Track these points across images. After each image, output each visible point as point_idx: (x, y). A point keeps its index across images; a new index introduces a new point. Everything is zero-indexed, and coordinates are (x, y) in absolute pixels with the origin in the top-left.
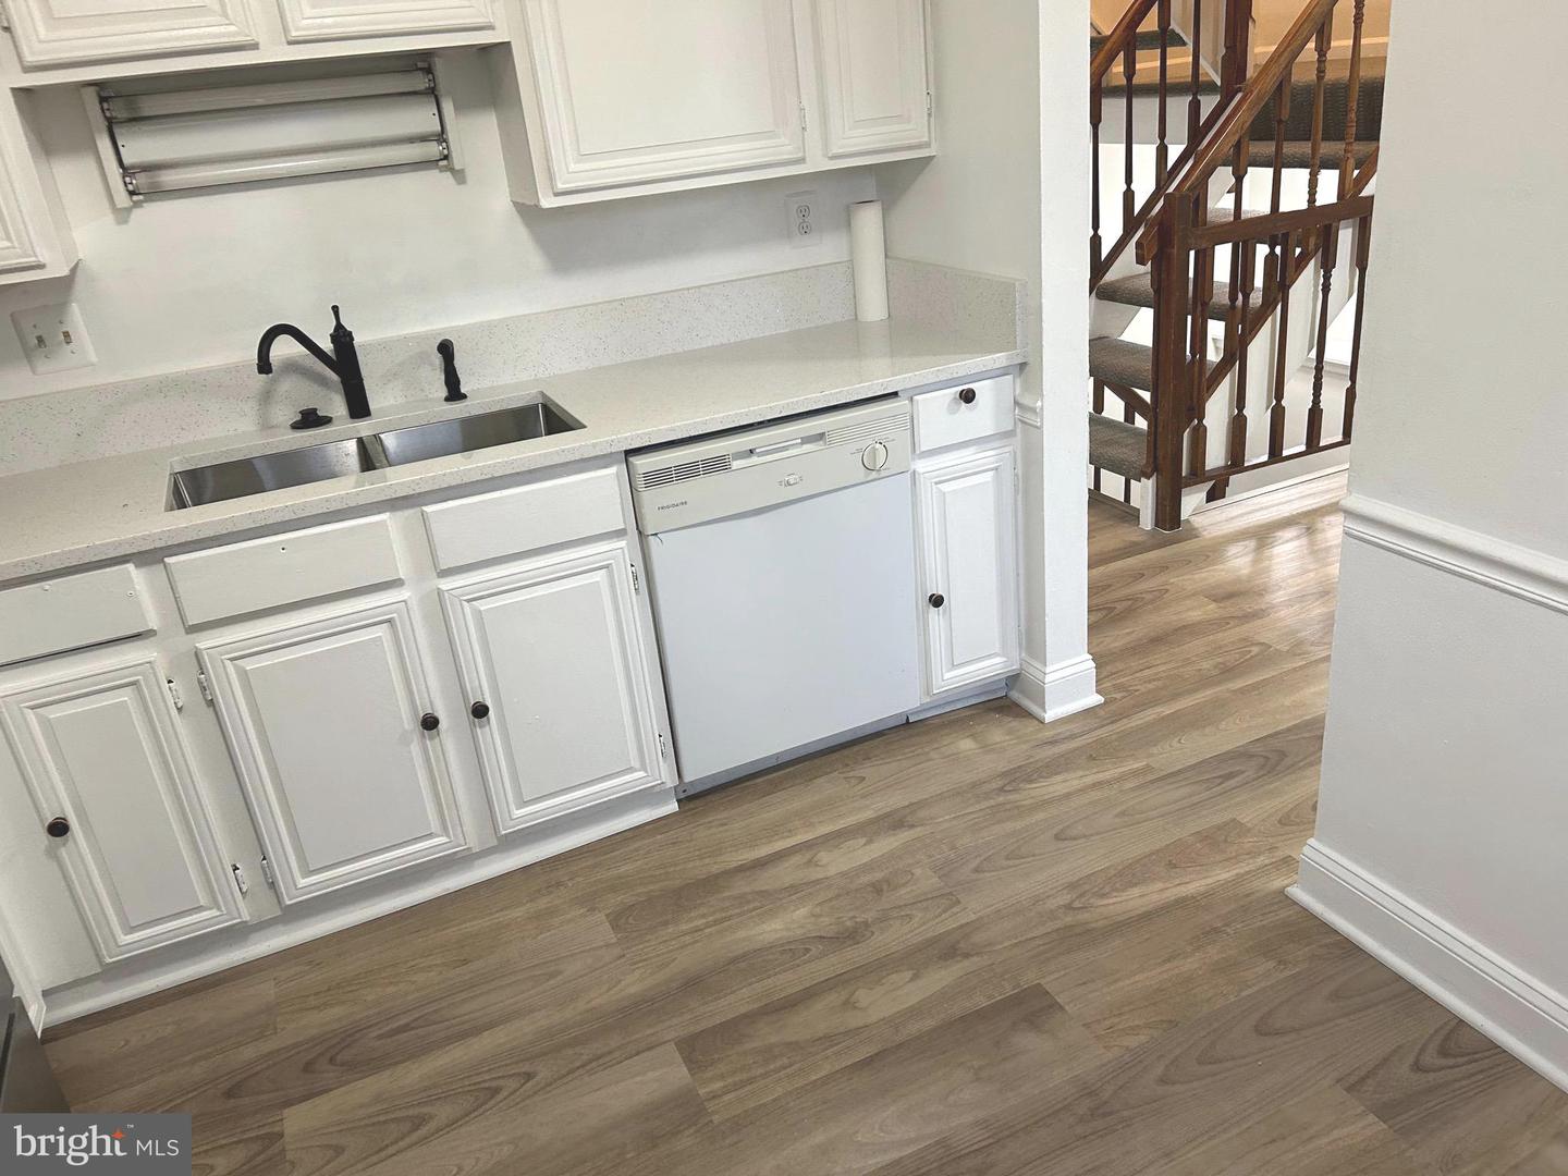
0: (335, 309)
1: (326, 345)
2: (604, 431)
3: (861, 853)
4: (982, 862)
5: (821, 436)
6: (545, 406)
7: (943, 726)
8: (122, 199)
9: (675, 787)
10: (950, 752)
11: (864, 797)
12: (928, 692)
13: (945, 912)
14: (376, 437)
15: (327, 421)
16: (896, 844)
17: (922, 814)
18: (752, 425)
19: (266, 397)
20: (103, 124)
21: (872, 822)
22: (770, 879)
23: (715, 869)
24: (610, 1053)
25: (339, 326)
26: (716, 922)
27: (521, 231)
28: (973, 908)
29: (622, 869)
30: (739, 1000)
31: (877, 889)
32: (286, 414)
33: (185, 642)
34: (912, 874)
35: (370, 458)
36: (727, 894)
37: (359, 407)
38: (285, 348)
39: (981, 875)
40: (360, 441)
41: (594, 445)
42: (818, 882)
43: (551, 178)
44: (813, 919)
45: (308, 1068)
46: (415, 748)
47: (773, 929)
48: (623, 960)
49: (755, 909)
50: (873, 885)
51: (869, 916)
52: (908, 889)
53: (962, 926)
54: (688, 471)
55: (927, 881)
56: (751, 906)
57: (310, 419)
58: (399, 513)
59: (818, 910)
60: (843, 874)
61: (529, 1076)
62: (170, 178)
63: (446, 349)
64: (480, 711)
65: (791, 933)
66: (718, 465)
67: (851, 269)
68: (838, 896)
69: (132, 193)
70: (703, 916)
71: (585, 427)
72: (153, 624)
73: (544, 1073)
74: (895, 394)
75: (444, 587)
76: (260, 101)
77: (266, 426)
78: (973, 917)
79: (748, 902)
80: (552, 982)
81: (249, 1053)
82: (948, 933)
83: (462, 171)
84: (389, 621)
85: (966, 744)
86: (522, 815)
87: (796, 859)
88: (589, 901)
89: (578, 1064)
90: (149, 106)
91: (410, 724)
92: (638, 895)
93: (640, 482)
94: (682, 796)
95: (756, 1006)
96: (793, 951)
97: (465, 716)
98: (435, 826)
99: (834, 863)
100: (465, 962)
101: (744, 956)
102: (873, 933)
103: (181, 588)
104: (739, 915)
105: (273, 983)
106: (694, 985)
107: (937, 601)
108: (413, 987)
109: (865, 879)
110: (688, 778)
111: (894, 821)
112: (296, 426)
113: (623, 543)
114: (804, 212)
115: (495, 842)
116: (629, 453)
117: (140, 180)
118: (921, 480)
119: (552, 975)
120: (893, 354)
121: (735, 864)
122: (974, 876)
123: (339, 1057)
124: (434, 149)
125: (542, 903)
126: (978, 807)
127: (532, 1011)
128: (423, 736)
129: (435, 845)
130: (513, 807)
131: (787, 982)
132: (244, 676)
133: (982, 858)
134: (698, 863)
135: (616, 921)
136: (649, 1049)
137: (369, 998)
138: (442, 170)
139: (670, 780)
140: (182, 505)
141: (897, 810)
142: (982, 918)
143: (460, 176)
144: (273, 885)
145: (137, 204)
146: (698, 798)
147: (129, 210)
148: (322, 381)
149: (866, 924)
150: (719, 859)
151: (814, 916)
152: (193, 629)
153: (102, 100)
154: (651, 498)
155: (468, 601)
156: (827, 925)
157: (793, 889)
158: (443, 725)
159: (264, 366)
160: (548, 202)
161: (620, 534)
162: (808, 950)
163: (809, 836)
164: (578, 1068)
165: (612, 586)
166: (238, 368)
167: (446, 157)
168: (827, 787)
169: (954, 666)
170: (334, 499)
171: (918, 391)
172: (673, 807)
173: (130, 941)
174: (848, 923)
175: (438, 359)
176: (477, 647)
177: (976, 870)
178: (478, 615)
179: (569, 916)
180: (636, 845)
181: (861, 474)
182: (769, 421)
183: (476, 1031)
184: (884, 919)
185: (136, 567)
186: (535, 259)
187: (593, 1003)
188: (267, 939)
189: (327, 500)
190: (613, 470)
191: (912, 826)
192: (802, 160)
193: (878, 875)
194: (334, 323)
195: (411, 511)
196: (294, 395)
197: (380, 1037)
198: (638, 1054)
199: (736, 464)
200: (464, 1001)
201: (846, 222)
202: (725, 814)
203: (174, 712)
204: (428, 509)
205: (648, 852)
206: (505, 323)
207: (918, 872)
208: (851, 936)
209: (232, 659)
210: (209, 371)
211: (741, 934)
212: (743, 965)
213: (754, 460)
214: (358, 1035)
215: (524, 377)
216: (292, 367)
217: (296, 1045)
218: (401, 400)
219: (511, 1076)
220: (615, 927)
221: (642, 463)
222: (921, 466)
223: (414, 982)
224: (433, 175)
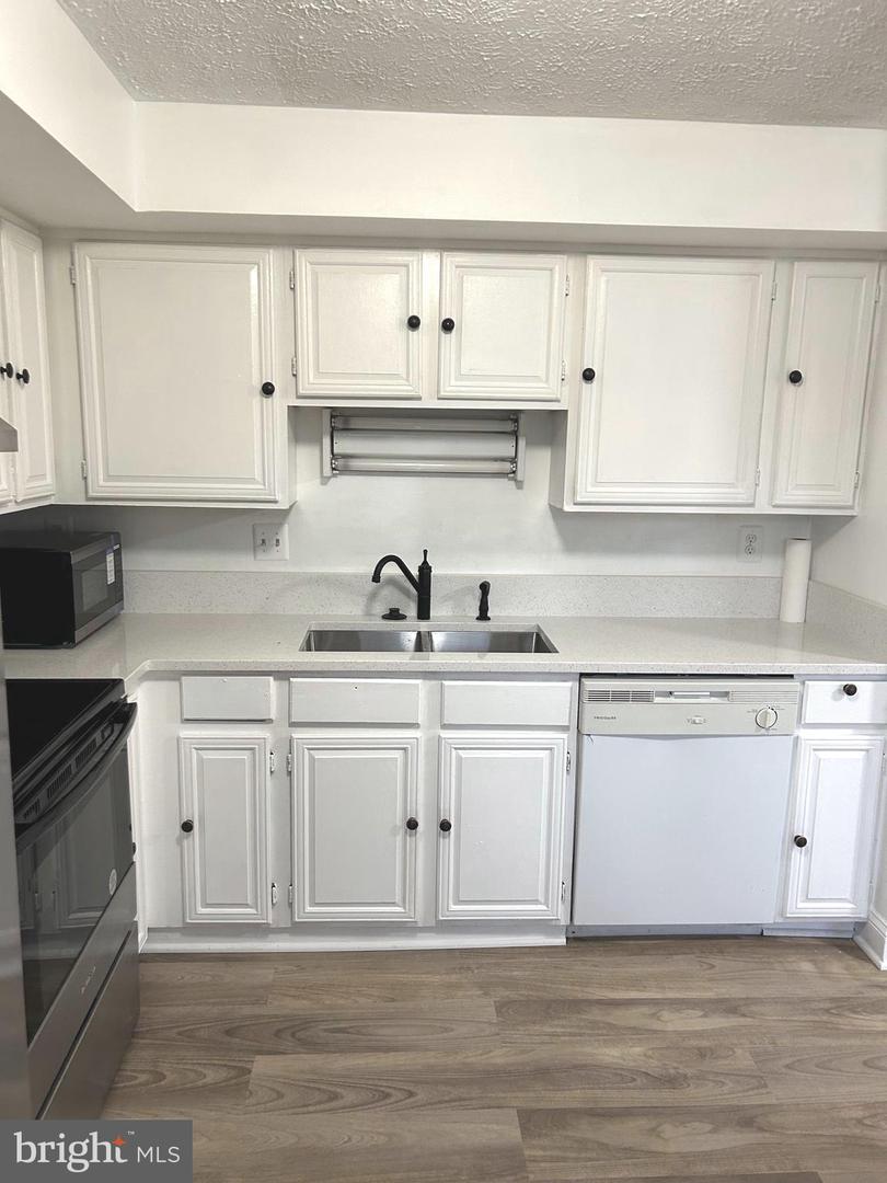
0: (425, 552)
1: (415, 572)
2: (569, 657)
3: (694, 1022)
4: (794, 1062)
5: (726, 694)
6: (538, 635)
7: (790, 946)
8: (327, 471)
9: (567, 926)
10: (791, 968)
11: (710, 980)
12: (782, 913)
13: (753, 1089)
14: (429, 633)
15: (403, 617)
16: (726, 1025)
17: (754, 1008)
18: (676, 675)
19: (373, 597)
20: (329, 429)
21: (710, 1001)
22: (619, 1017)
23: (580, 996)
24: (471, 1099)
25: (425, 562)
26: (571, 1034)
27: (550, 523)
28: (775, 1095)
29: (515, 973)
30: (572, 1097)
31: (702, 1053)
32: (381, 608)
33: (285, 731)
34: (734, 1052)
35: (422, 644)
36: (584, 1017)
37: (424, 613)
38: (391, 570)
39: (789, 1071)
40: (419, 633)
41: (560, 665)
42: (655, 1032)
43: (574, 494)
44: (643, 1058)
45: (278, 1033)
46: (399, 838)
47: (611, 1054)
48: (498, 1037)
49: (602, 1035)
50: (699, 1049)
51: (689, 1072)
52: (727, 1062)
53: (763, 1106)
54: (621, 697)
55: (743, 1060)
56: (600, 1032)
57: (394, 615)
58: (427, 682)
59: (650, 1053)
60: (676, 1032)
61: (411, 1094)
62: (356, 464)
63: (485, 588)
64: (445, 826)
65: (625, 1063)
66: (643, 697)
67: (780, 585)
68: (668, 1048)
69: (333, 469)
70: (563, 1026)
71: (557, 652)
72: (273, 717)
73: (421, 1096)
74: (791, 676)
75: (443, 735)
76: (419, 428)
77: (368, 614)
78: (774, 1101)
79: (599, 1029)
80: (445, 1034)
81: (247, 1010)
82: (753, 1107)
83: (521, 482)
84: (404, 749)
85: (806, 966)
86: (455, 910)
87: (645, 1009)
88: (485, 987)
89: (446, 1098)
90: (355, 423)
91: (400, 822)
92: (521, 995)
93: (585, 697)
94: (571, 935)
95: (583, 1106)
96: (623, 1076)
97: (435, 827)
98: (398, 899)
99: (674, 1022)
100: (393, 1000)
101: (583, 1067)
102: (689, 1085)
103: (294, 697)
104: (590, 1035)
105: (273, 971)
106: (543, 1074)
107: (801, 842)
108: (356, 1005)
109: (694, 1043)
110: (577, 922)
111: (729, 1007)
112: (385, 617)
113: (565, 736)
114: (751, 538)
115: (433, 923)
116: (582, 675)
117: (340, 463)
118: (803, 745)
119: (446, 1030)
120: (803, 648)
121: (596, 997)
122: (784, 1070)
123: (298, 1034)
124: (508, 466)
125: (454, 978)
126: (804, 1018)
127: (427, 1050)
128: (406, 832)
129: (394, 912)
130: (451, 902)
131: (613, 1097)
132: (312, 760)
133: (795, 1059)
134: (569, 987)
135: (501, 1007)
136: (498, 1107)
137: (328, 1002)
138: (510, 479)
139: (564, 920)
140: (309, 649)
141: (734, 999)
142: (782, 1105)
143: (519, 485)
144: (291, 905)
145: (334, 476)
146: (584, 941)
147: (329, 478)
148: (407, 593)
149: (685, 1076)
150: (586, 990)
151: (645, 1055)
152: (293, 725)
153: (332, 417)
154: (591, 709)
155: (455, 749)
156: (653, 1066)
157: (635, 1030)
158: (420, 828)
159: (376, 578)
160: (568, 508)
161: (565, 729)
162: (634, 1080)
163: (659, 996)
164: (446, 1102)
165: (552, 764)
166: (362, 576)
167: (514, 472)
168: (682, 963)
169: (808, 899)
170: (392, 664)
171: (809, 677)
172: (562, 941)
173: (204, 913)
174: (672, 1071)
175: (478, 593)
176: (453, 779)
177: (787, 1066)
178: (460, 759)
179: (469, 993)
180: (526, 960)
181: (753, 729)
182: (690, 675)
183: (388, 1050)
184: (701, 1077)
185: (275, 679)
186: (555, 542)
187: (469, 1060)
188: (278, 941)
189: (388, 664)
190: (569, 684)
191: (744, 1015)
192: (752, 505)
193: (705, 1043)
194: (423, 560)
195: (433, 682)
196: (389, 598)
197: (325, 1030)
198: (489, 1108)
199: (657, 700)
200: (383, 1026)
201: (782, 550)
202: (599, 959)
203: (268, 773)
204: (446, 683)
205: (536, 968)
206: (526, 577)
207: (739, 1052)
208: (672, 1081)
209: (309, 749)
210: (345, 575)
211: (588, 1049)
212: (583, 1073)
213: (672, 700)
214: (312, 1024)
215: (529, 614)
216: (392, 581)
217: (276, 1016)
218: (450, 614)
219: (400, 1089)
220: (499, 1011)
221: (589, 684)
222: (803, 733)
223: (356, 1002)
224: (504, 481)
